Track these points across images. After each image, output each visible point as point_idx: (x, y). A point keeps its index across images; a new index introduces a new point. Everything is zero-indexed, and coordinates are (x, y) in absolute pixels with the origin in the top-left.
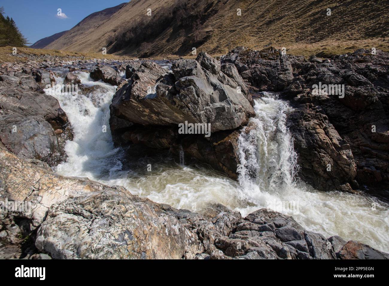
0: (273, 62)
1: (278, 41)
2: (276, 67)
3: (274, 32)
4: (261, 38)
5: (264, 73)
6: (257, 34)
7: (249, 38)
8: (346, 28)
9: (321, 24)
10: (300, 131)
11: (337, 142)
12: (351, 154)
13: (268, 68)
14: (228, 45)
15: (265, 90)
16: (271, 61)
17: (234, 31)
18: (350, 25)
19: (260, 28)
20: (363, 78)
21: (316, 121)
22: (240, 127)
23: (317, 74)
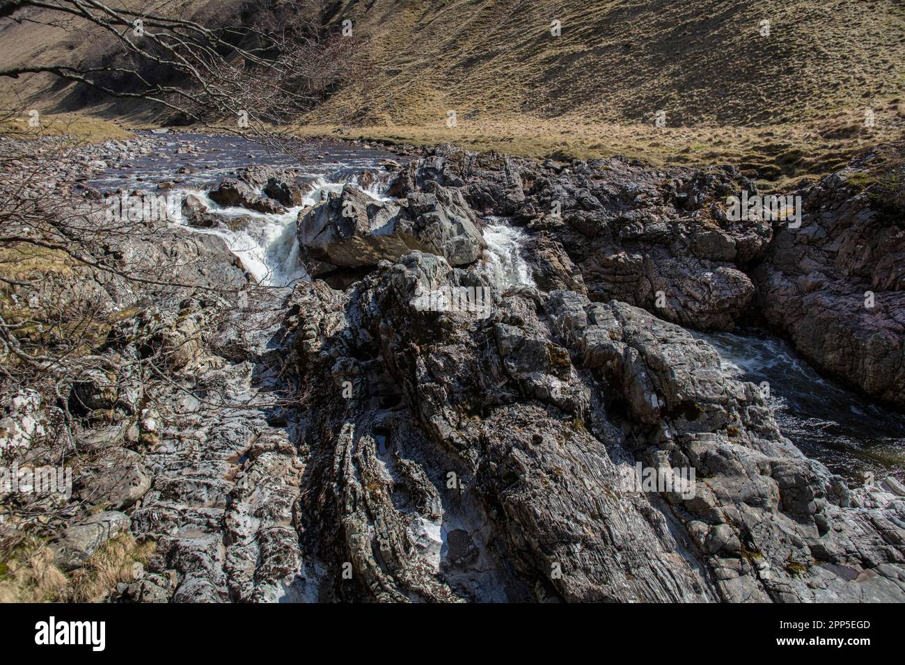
0: (496, 175)
1: (491, 107)
2: (501, 181)
3: (481, 85)
4: (457, 97)
5: (486, 191)
6: (446, 85)
7: (432, 93)
8: (598, 95)
9: (561, 83)
10: (536, 261)
11: (570, 269)
12: (581, 279)
13: (491, 183)
14: (388, 107)
15: (490, 214)
16: (495, 173)
17: (397, 73)
18: (603, 92)
19: (452, 72)
20: (596, 201)
21: (550, 250)
22: (476, 261)
23: (551, 195)
